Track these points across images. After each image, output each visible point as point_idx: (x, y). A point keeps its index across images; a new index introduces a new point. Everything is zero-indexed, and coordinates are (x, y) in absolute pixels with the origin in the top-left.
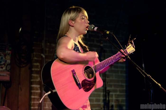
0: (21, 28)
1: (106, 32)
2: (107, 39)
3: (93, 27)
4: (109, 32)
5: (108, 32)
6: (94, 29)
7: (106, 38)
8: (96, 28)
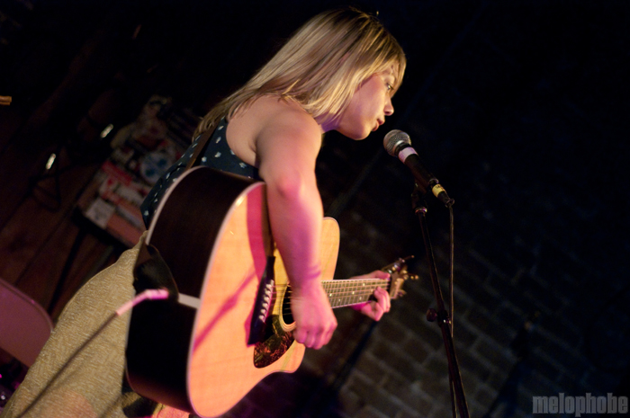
0: (54, 155)
1: (435, 184)
2: (421, 213)
3: (399, 142)
4: (443, 192)
5: (438, 190)
6: (401, 152)
7: (418, 206)
8: (407, 153)
